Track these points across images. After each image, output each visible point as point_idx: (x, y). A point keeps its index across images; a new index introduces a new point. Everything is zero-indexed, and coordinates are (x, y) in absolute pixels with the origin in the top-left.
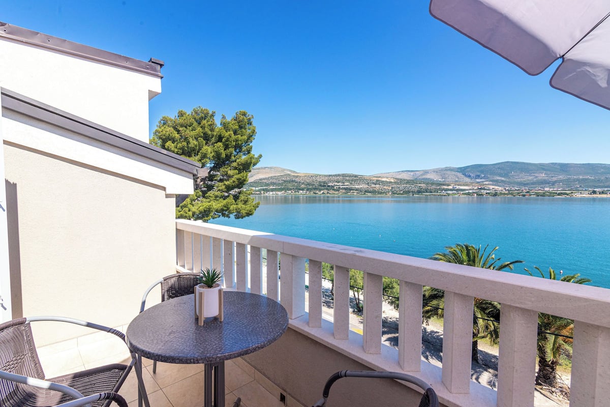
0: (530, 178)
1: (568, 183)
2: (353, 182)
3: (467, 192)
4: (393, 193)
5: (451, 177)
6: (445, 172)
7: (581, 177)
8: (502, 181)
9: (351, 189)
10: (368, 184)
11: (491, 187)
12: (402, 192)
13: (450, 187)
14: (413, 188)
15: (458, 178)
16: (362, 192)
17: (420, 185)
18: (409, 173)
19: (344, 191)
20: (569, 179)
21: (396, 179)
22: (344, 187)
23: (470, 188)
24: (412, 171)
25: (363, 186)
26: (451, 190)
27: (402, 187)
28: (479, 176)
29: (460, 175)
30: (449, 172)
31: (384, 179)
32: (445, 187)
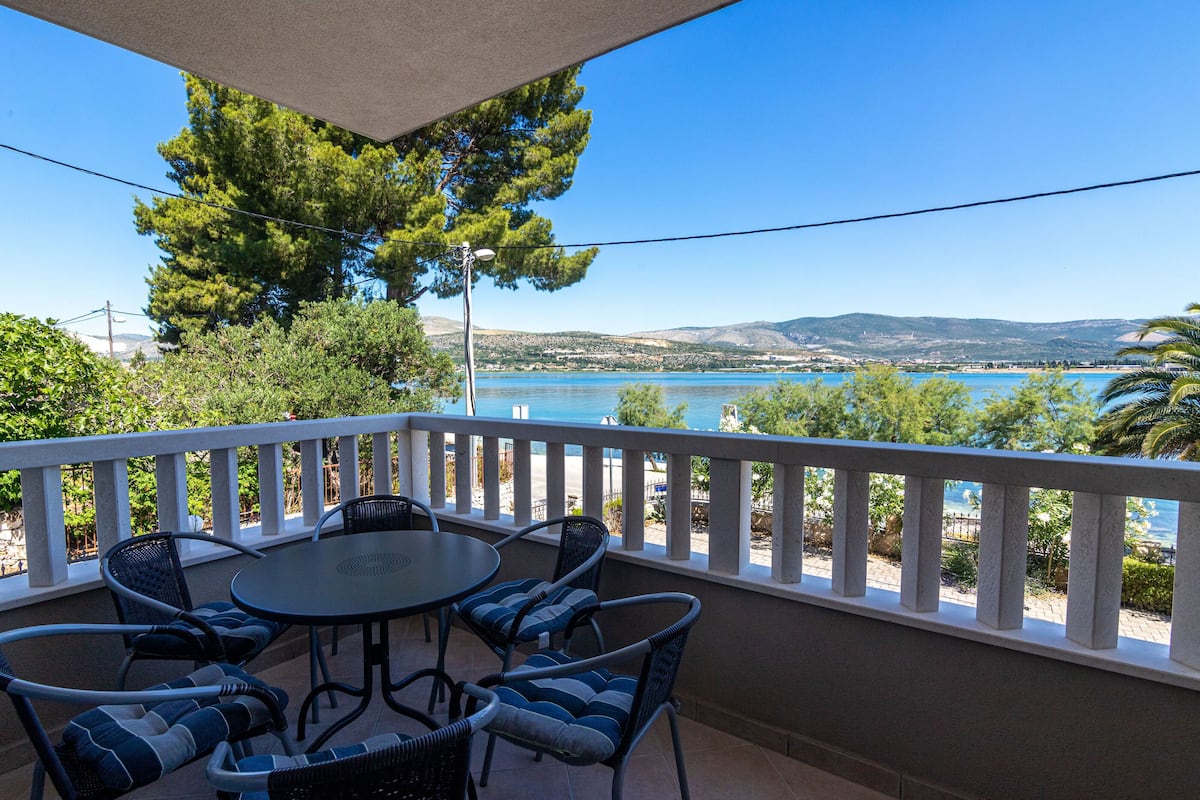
0: (892, 342)
1: (948, 350)
2: (592, 348)
3: (794, 365)
4: (667, 369)
5: (765, 340)
6: (754, 331)
7: (967, 342)
8: (849, 348)
9: (587, 361)
10: (620, 351)
11: (833, 357)
12: (682, 367)
13: (766, 358)
14: (701, 358)
15: (777, 342)
16: (608, 366)
17: (713, 353)
18: (693, 332)
19: (574, 365)
20: (951, 344)
21: (671, 342)
22: (575, 356)
23: (798, 359)
24: (698, 329)
25: (611, 356)
26: (767, 363)
27: (682, 357)
28: (811, 338)
29: (779, 336)
30: (761, 332)
31: (649, 343)
32: (757, 358)
